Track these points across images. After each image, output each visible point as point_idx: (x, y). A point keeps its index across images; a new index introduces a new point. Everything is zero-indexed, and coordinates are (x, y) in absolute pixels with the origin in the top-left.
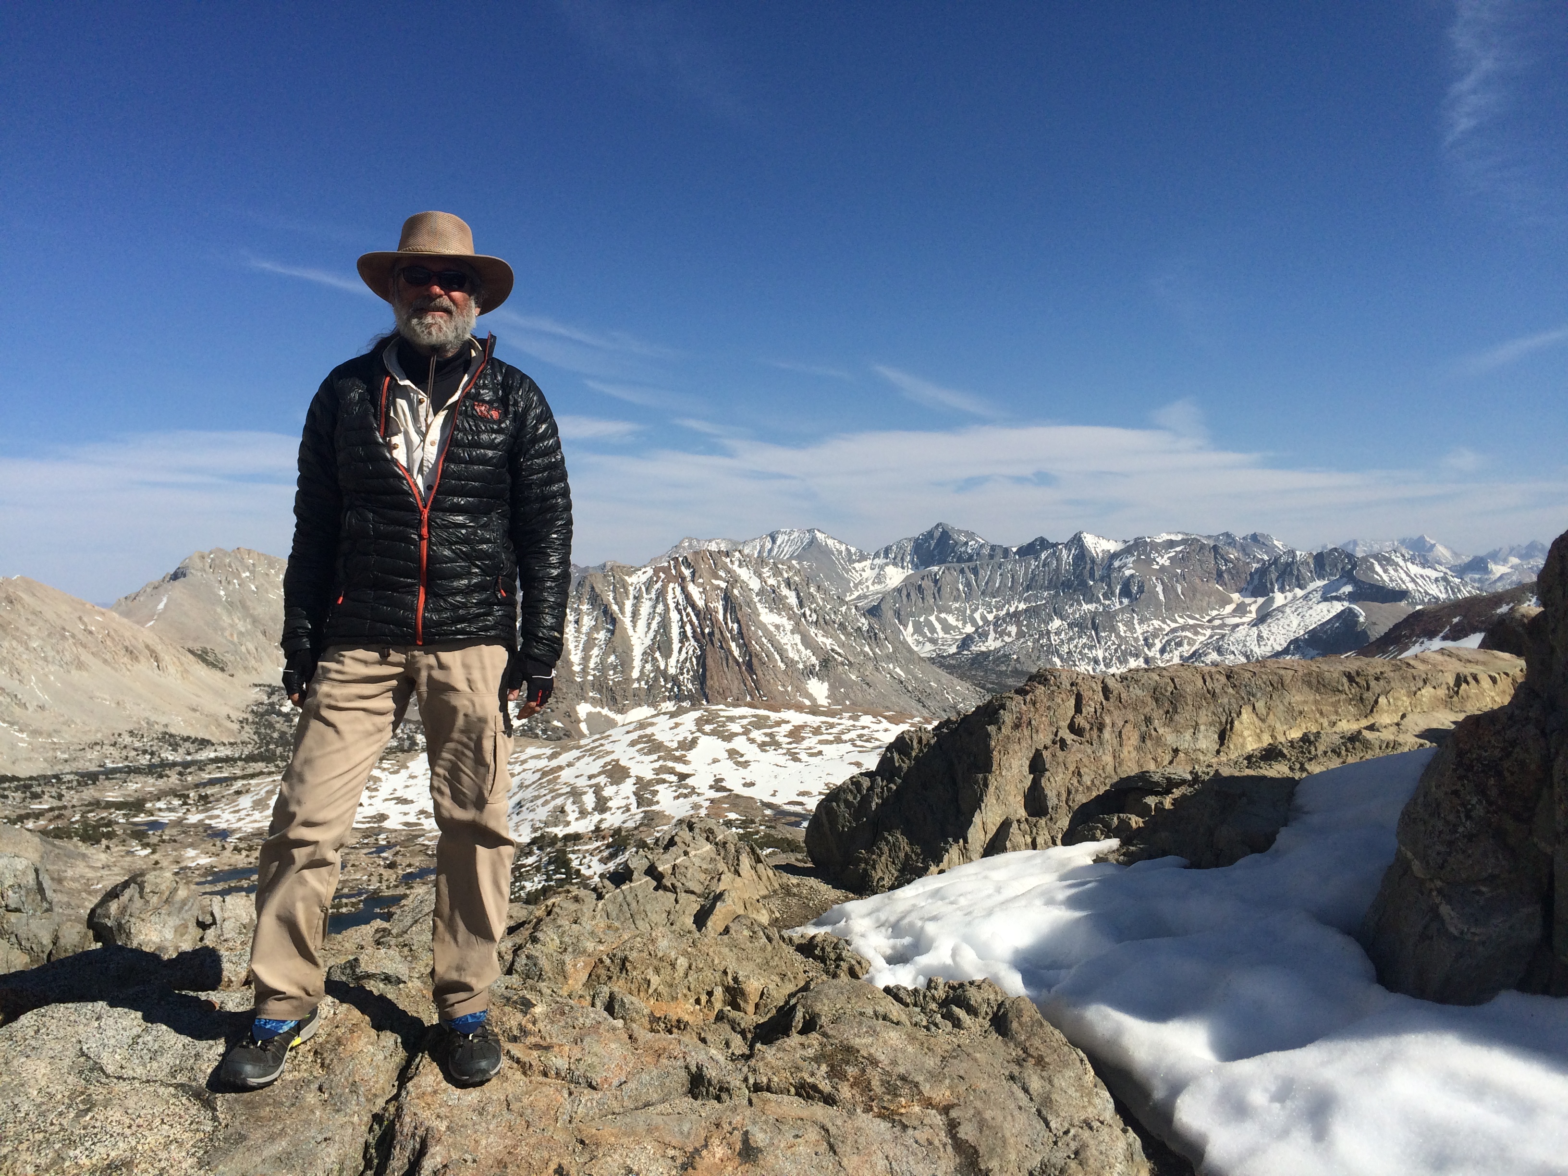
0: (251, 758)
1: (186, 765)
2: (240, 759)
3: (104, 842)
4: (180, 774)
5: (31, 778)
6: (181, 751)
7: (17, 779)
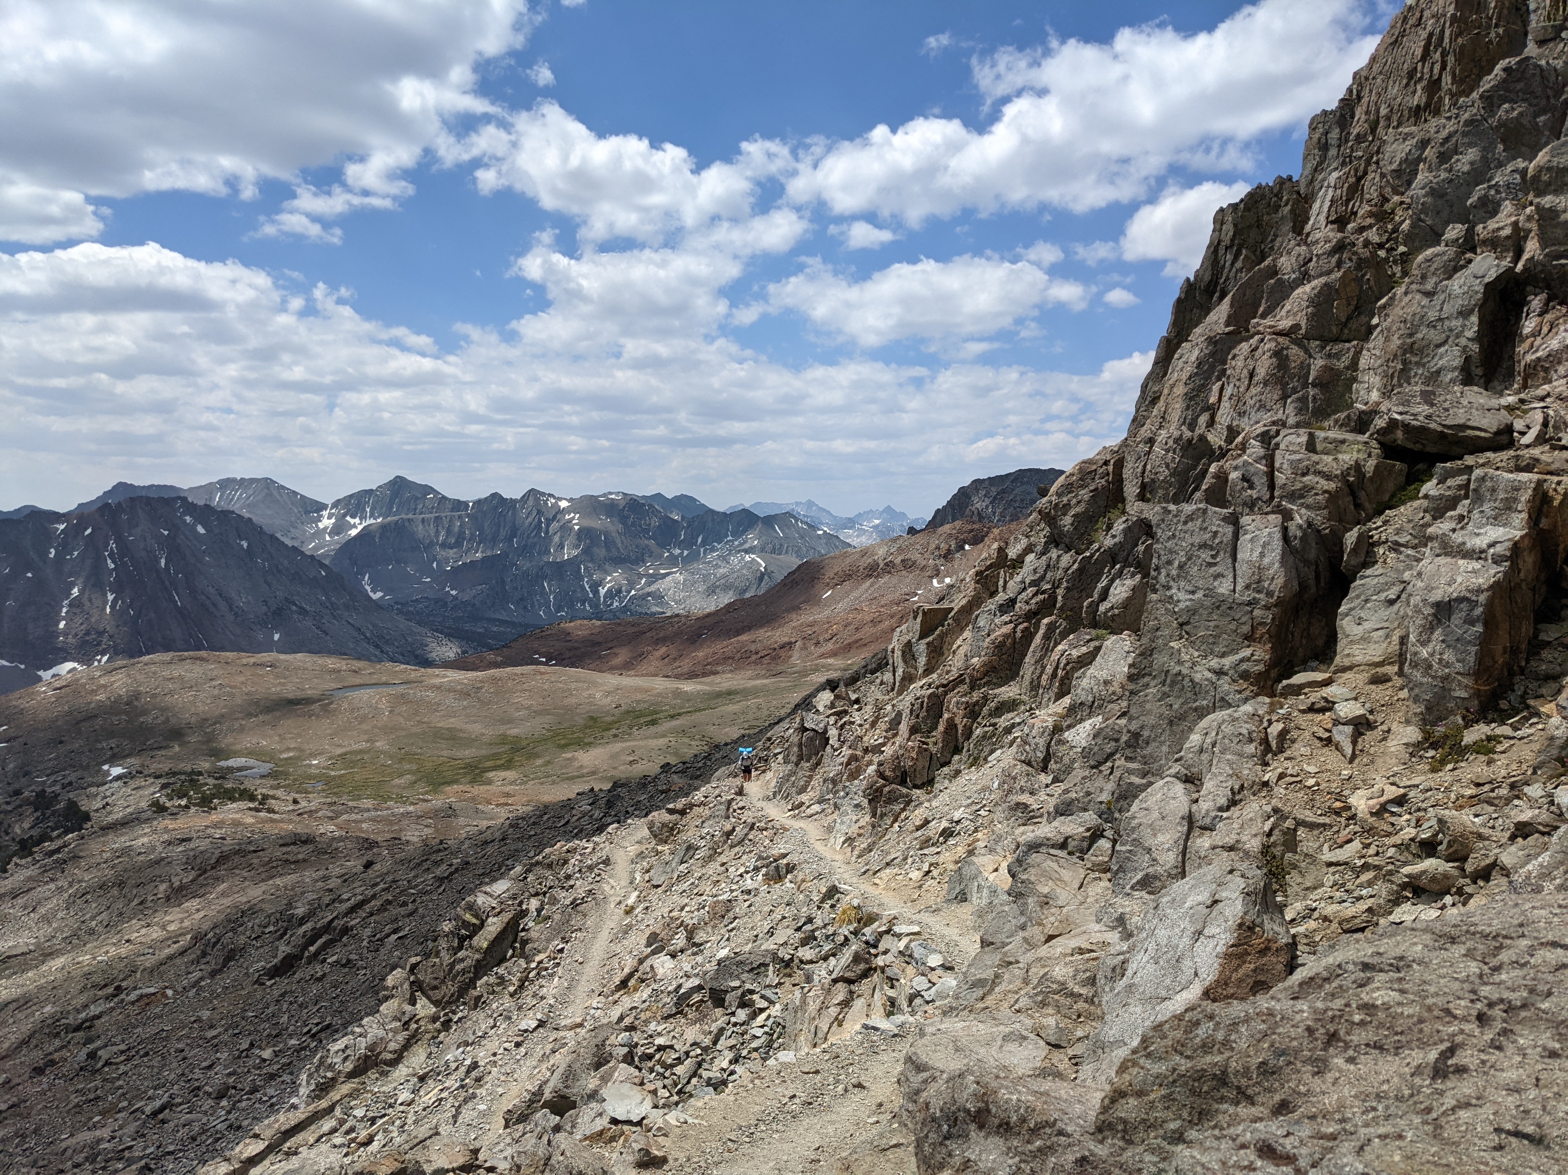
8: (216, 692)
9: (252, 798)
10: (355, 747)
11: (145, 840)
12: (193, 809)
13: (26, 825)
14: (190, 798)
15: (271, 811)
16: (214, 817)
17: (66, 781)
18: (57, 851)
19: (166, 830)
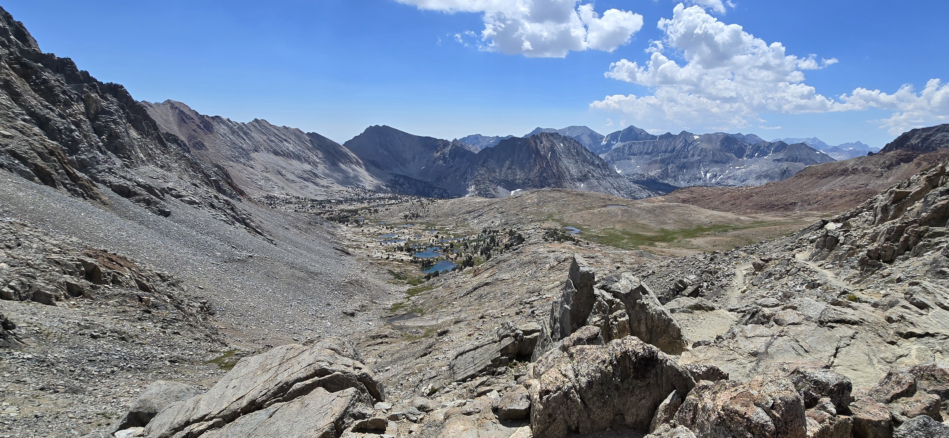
0: (390, 199)
1: (370, 199)
2: (387, 198)
3: (346, 223)
4: (368, 202)
5: (322, 201)
6: (368, 195)
7: (318, 201)
8: (564, 202)
9: (574, 240)
10: (608, 227)
11: (542, 249)
12: (556, 242)
13: (507, 240)
14: (554, 238)
15: (580, 246)
16: (563, 245)
17: (518, 227)
18: (516, 249)
19: (548, 247)
